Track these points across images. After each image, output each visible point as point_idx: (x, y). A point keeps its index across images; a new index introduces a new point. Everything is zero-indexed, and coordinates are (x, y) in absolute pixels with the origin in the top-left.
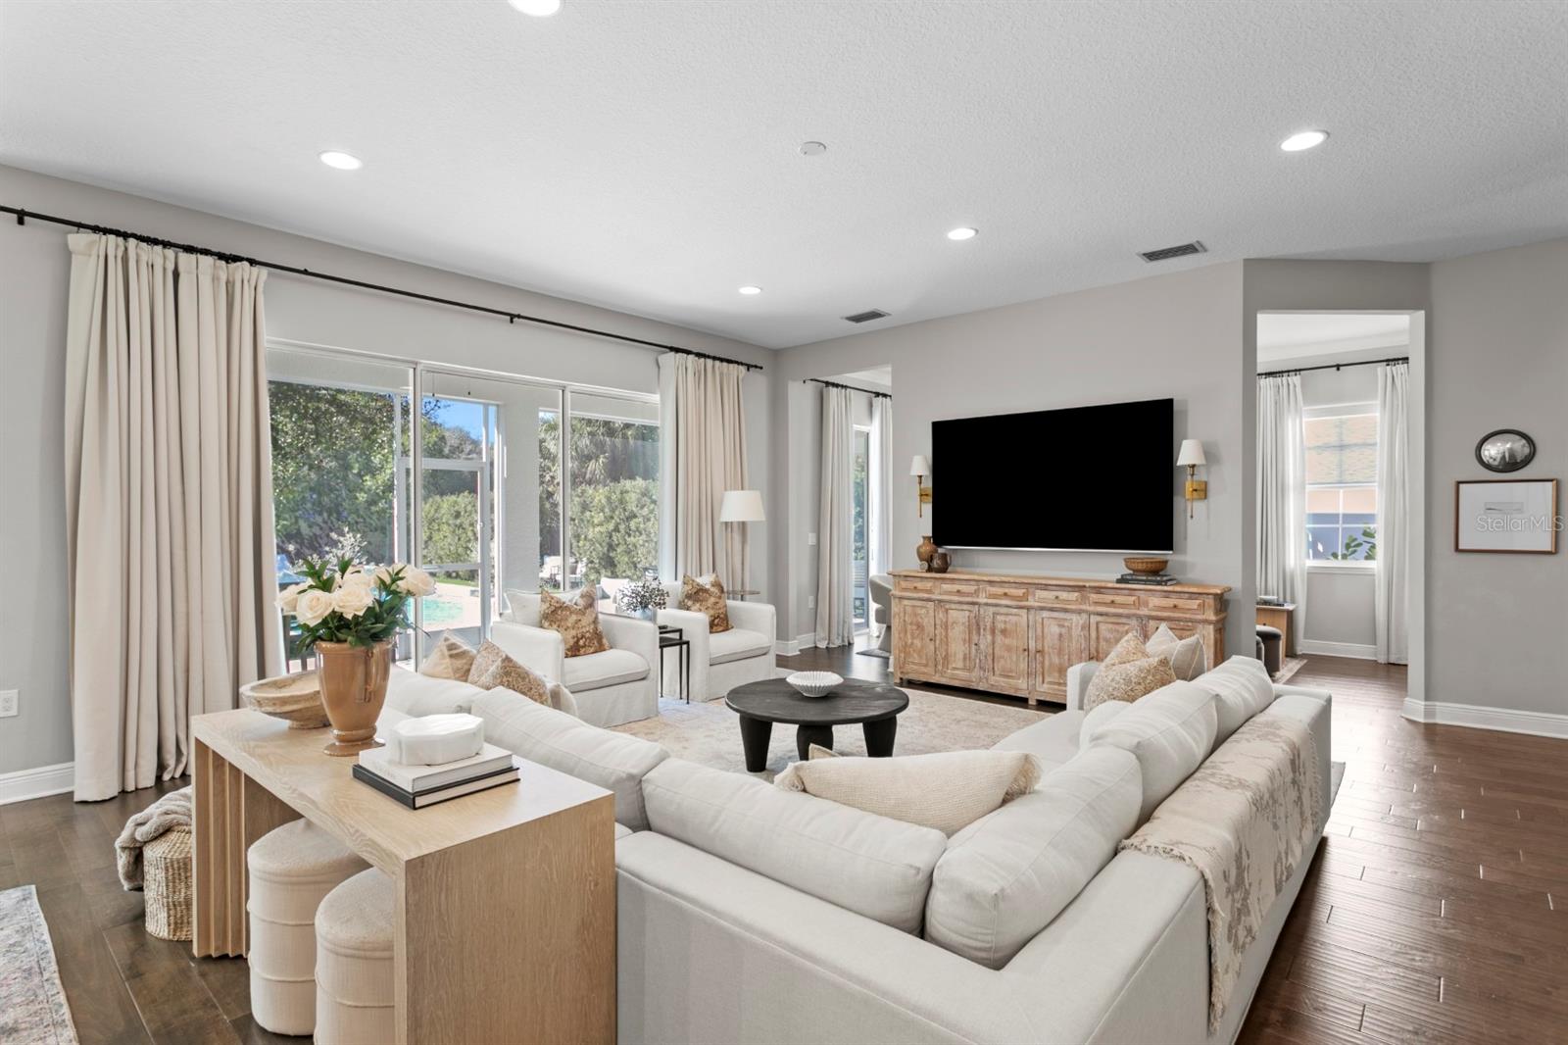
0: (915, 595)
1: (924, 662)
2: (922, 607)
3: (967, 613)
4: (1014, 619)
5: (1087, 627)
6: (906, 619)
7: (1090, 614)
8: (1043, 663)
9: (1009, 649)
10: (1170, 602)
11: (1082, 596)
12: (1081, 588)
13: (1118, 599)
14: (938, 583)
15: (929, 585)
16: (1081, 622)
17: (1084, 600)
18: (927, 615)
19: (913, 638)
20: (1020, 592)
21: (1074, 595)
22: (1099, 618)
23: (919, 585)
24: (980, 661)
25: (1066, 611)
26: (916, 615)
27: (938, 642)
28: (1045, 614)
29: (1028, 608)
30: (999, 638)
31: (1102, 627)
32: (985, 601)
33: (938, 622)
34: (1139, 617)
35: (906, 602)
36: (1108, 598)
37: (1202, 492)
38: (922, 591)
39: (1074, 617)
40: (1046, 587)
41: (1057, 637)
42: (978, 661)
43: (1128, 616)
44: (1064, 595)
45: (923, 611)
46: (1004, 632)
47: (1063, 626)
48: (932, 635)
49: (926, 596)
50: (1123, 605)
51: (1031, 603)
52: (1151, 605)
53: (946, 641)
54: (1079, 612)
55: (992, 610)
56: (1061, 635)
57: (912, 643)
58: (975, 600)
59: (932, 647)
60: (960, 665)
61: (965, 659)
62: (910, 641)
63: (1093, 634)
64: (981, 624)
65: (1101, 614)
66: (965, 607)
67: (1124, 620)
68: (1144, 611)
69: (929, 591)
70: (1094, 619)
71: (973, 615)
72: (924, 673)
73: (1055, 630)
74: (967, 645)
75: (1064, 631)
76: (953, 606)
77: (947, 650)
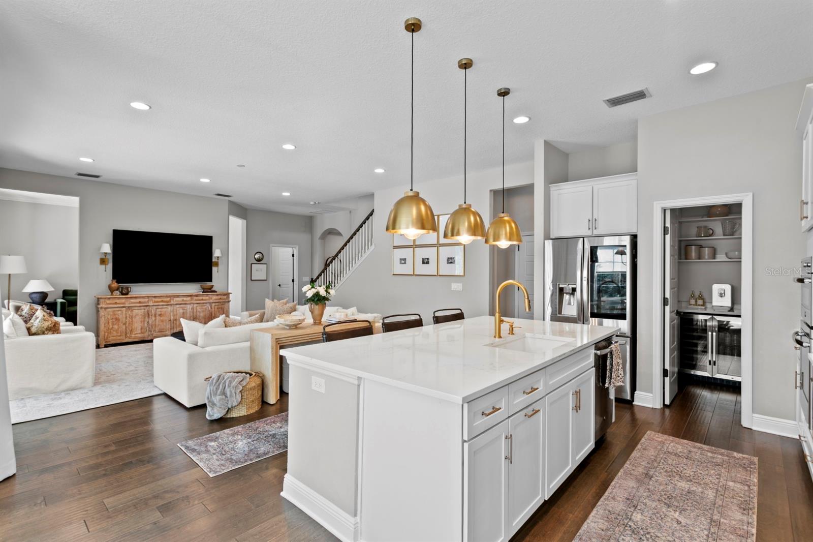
0: (115, 306)
1: (119, 334)
2: (118, 311)
3: (143, 310)
4: (165, 309)
5: (193, 308)
6: (109, 317)
7: (193, 304)
8: (176, 324)
9: (162, 321)
10: (219, 297)
11: (191, 299)
12: (191, 296)
13: (204, 298)
14: (128, 300)
15: (123, 301)
16: (191, 307)
17: (192, 299)
18: (122, 314)
19: (113, 324)
20: (168, 299)
21: (189, 298)
22: (197, 305)
23: (118, 301)
24: (149, 328)
25: (185, 304)
26: (115, 314)
27: (127, 325)
28: (178, 306)
29: (171, 305)
30: (158, 318)
31: (198, 308)
32: (152, 304)
33: (128, 315)
34: (210, 303)
35: (109, 310)
36: (201, 298)
37: (217, 264)
38: (119, 304)
39: (188, 306)
40: (178, 296)
41: (182, 314)
42: (148, 328)
43: (206, 303)
44: (185, 299)
45: (119, 312)
46: (160, 315)
47: (184, 309)
48: (124, 322)
49: (122, 305)
50: (205, 300)
51: (172, 303)
52: (213, 299)
53: (131, 323)
54: (190, 304)
55: (155, 307)
56: (183, 313)
57: (113, 327)
58: (148, 304)
59: (124, 327)
60: (140, 332)
61: (141, 329)
62: (111, 327)
63: (195, 311)
64: (150, 314)
65: (198, 304)
66: (142, 308)
67: (205, 305)
68: (211, 301)
69: (124, 303)
70: (195, 305)
71: (146, 311)
72: (120, 339)
73: (181, 311)
74: (143, 323)
75: (184, 311)
76: (136, 308)
77: (132, 327)
